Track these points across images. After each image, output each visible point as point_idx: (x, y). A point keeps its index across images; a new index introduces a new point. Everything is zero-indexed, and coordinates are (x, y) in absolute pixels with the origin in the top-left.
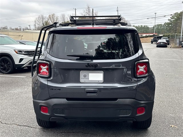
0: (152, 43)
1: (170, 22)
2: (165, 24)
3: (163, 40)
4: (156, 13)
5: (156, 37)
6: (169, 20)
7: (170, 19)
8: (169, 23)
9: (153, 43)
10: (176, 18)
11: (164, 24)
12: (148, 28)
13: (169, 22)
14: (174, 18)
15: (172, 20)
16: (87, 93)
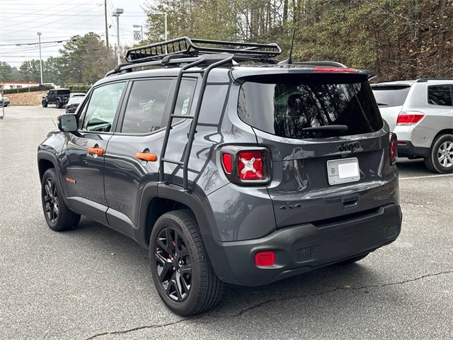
0: (46, 106)
1: (65, 56)
2: (51, 60)
3: (76, 98)
4: (39, 34)
5: (53, 92)
6: (61, 51)
7: (63, 49)
8: (61, 59)
9: (49, 106)
10: (76, 47)
11: (48, 60)
12: (7, 68)
13: (61, 55)
14: (72, 47)
15: (68, 52)
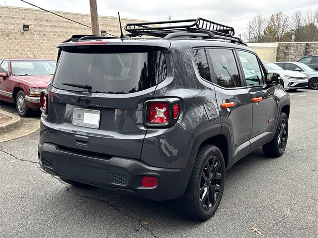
16: (77, 141)
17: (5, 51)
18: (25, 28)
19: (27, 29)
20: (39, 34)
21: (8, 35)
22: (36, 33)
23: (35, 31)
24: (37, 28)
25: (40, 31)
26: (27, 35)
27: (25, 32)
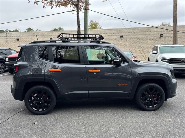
17: (151, 46)
18: (161, 36)
19: (162, 36)
20: (168, 38)
21: (153, 39)
22: (167, 37)
23: (166, 37)
24: (168, 35)
25: (169, 36)
26: (162, 39)
27: (161, 37)
